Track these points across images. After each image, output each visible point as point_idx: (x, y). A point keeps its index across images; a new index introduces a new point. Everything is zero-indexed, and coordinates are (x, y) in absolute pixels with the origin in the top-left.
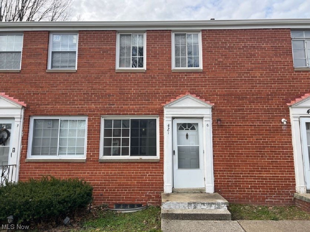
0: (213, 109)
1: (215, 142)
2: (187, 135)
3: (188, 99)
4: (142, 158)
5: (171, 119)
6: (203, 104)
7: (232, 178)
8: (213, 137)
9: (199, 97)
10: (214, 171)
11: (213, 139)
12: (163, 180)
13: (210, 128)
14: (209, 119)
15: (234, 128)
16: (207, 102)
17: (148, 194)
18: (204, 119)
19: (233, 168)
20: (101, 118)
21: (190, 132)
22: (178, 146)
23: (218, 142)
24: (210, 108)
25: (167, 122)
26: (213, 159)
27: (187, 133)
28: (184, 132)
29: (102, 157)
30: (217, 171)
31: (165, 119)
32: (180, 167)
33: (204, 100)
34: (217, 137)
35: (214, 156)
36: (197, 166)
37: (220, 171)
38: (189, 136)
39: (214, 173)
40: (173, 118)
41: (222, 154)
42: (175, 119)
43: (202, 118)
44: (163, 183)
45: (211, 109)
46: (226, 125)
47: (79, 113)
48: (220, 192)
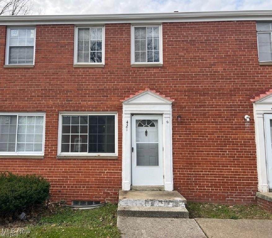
0: (173, 105)
1: (175, 139)
2: (146, 132)
3: (147, 94)
4: (100, 155)
5: (129, 116)
6: (163, 101)
7: (191, 176)
8: (173, 134)
9: (158, 93)
10: (174, 168)
11: (173, 136)
12: (121, 178)
13: (170, 125)
14: (168, 116)
15: (194, 125)
16: (167, 98)
17: (106, 191)
18: (164, 116)
19: (193, 166)
20: (59, 114)
21: (149, 129)
22: (137, 144)
23: (177, 139)
24: (170, 104)
25: (126, 118)
26: (173, 156)
27: (146, 130)
28: (143, 129)
29: (60, 153)
30: (177, 169)
31: (124, 115)
32: (139, 164)
33: (164, 96)
34: (178, 134)
35: (173, 154)
36: (156, 163)
37: (180, 169)
38: (148, 133)
39: (173, 171)
40: (132, 115)
41: (182, 151)
42: (134, 116)
43: (162, 114)
44: (121, 180)
45: (171, 106)
46: (187, 122)
47: (37, 109)
48: (179, 190)
